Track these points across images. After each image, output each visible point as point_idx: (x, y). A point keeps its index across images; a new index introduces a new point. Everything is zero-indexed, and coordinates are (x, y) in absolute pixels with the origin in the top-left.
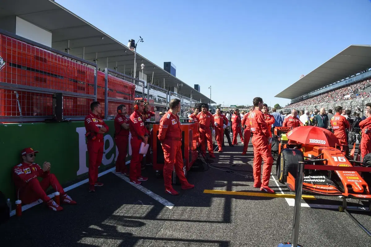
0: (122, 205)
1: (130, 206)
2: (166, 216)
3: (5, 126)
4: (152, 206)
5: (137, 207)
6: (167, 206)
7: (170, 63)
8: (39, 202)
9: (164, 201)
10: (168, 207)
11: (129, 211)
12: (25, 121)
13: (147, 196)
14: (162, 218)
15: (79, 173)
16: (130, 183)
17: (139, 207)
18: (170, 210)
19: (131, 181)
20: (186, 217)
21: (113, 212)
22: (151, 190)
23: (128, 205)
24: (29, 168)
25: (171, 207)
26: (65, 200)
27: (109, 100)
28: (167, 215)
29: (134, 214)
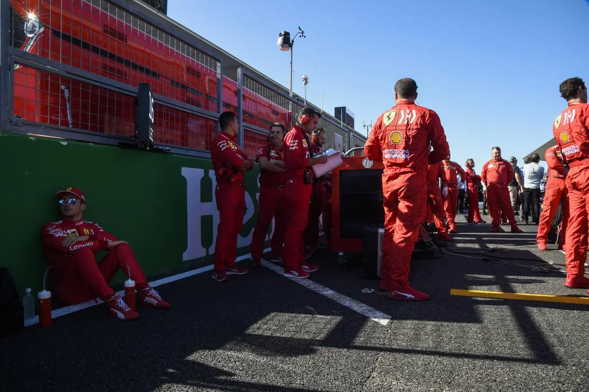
0: (268, 313)
1: (287, 316)
2: (377, 341)
3: (30, 138)
4: (339, 318)
5: (303, 318)
6: (373, 319)
7: (344, 108)
8: (97, 303)
9: (365, 308)
10: (376, 320)
11: (283, 326)
12: (78, 139)
13: (324, 298)
14: (369, 345)
15: (186, 256)
16: (286, 275)
17: (307, 319)
18: (383, 326)
19: (287, 272)
20: (428, 343)
21: (247, 328)
22: (331, 288)
23: (282, 314)
24: (75, 230)
25: (384, 322)
26: (148, 299)
27: (245, 128)
28: (379, 338)
29: (297, 332)
